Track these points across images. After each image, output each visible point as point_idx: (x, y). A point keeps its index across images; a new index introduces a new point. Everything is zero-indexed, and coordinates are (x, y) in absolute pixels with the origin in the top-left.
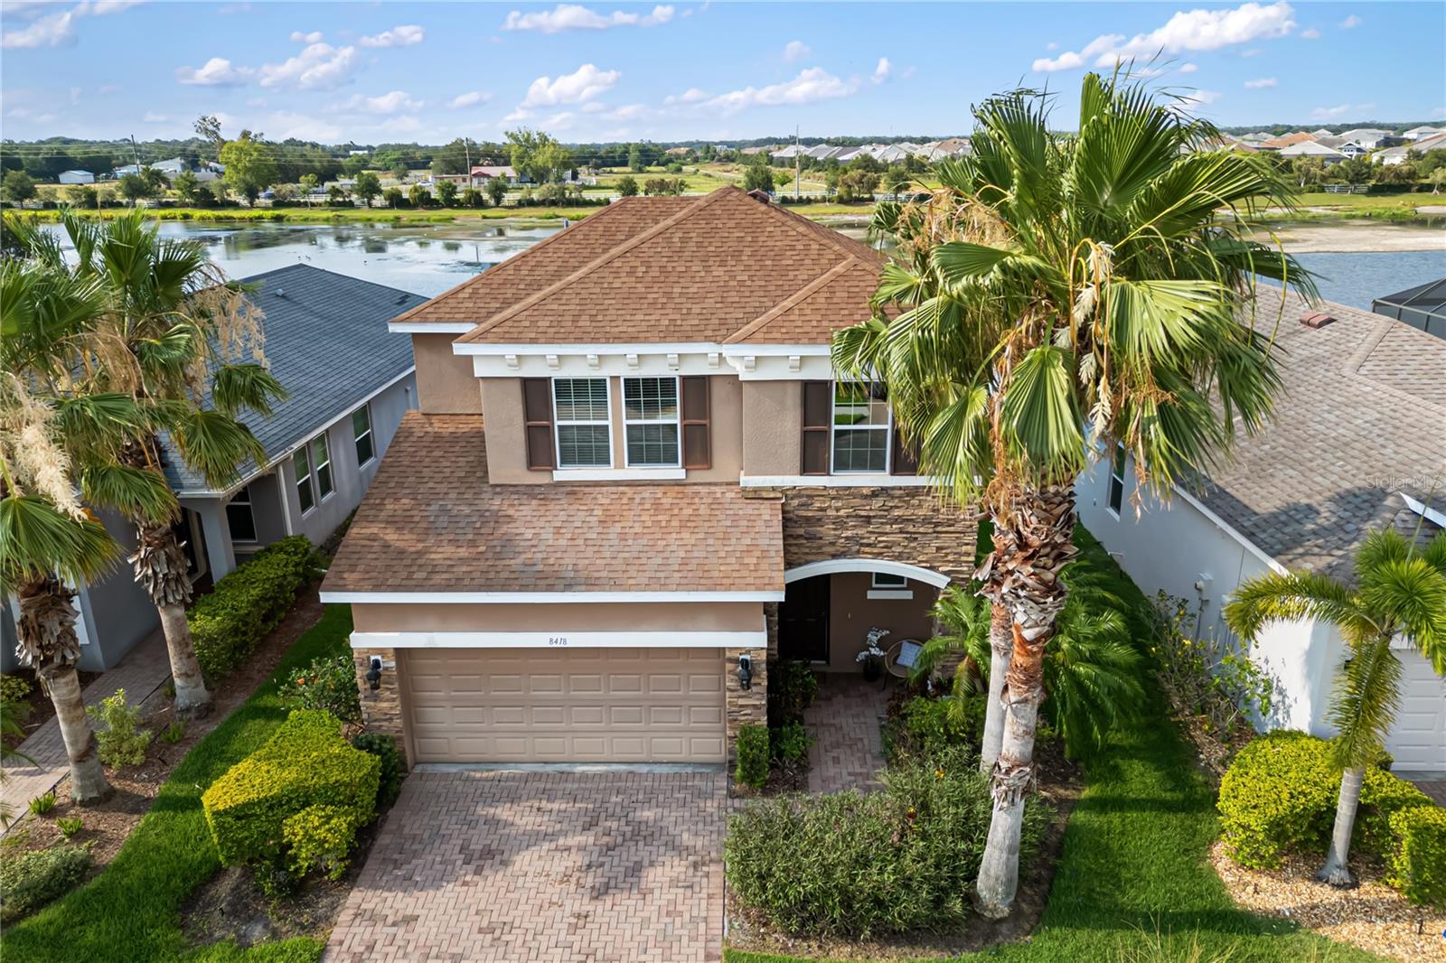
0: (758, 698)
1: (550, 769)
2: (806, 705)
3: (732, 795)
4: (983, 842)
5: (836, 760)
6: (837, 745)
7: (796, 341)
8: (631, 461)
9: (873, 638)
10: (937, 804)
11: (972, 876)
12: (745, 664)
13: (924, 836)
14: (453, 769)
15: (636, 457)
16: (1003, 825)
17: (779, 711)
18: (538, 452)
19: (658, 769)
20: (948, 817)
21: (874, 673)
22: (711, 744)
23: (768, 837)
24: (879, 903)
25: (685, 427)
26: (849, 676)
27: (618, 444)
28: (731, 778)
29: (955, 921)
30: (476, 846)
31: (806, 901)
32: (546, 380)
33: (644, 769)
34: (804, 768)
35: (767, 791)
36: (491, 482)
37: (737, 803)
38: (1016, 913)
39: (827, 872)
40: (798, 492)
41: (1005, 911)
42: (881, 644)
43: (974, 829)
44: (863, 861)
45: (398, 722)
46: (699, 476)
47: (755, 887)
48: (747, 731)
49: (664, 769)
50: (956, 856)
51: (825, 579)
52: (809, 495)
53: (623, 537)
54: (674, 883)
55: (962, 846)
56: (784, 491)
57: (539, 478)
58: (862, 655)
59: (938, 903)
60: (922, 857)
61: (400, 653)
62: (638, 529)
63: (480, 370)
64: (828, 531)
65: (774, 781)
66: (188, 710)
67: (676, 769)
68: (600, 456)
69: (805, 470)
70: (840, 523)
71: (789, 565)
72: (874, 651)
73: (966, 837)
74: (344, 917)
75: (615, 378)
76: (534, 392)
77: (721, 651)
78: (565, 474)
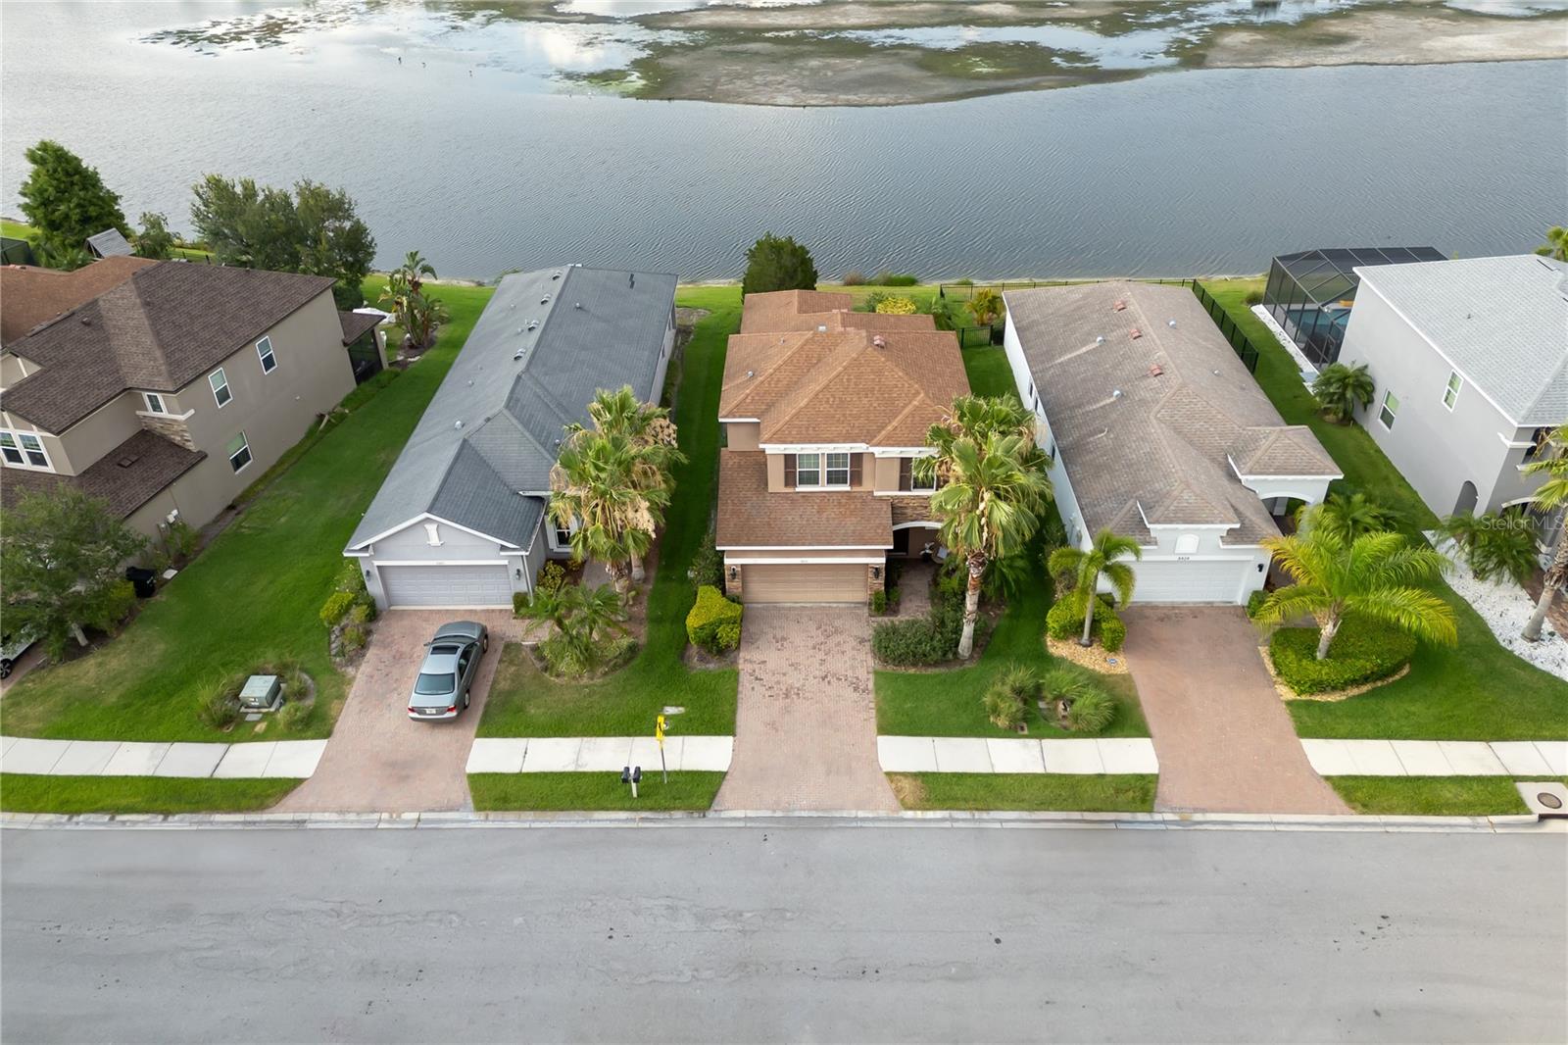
0: (881, 580)
1: (798, 605)
2: (899, 577)
3: (870, 616)
4: (961, 635)
5: (911, 600)
6: (911, 594)
7: (899, 445)
8: (828, 483)
9: (927, 546)
10: (948, 622)
11: (957, 645)
12: (876, 569)
13: (941, 633)
14: (760, 606)
15: (830, 481)
16: (968, 630)
17: (891, 583)
18: (790, 479)
19: (840, 605)
20: (950, 625)
21: (927, 559)
22: (861, 595)
23: (887, 634)
24: (925, 655)
25: (851, 472)
26: (917, 560)
27: (823, 477)
28: (870, 609)
29: (949, 661)
30: (779, 636)
31: (900, 655)
32: (795, 455)
33: (835, 605)
34: (898, 604)
35: (884, 615)
36: (770, 491)
37: (873, 619)
38: (971, 657)
39: (908, 646)
40: (898, 497)
41: (967, 655)
42: (930, 549)
43: (958, 630)
44: (920, 642)
45: (740, 590)
46: (856, 489)
47: (883, 650)
48: (877, 593)
49: (843, 605)
50: (952, 639)
51: (907, 529)
52: (903, 498)
53: (828, 520)
54: (853, 649)
55: (954, 636)
56: (892, 497)
57: (789, 490)
58: (923, 552)
59: (944, 655)
60: (940, 640)
61: (742, 565)
62: (833, 515)
63: (767, 452)
64: (909, 512)
65: (887, 609)
66: (639, 580)
67: (848, 605)
68: (816, 482)
69: (901, 489)
70: (915, 508)
71: (894, 524)
72: (928, 551)
73: (956, 633)
74: (741, 661)
75: (823, 454)
76: (790, 460)
77: (867, 564)
78: (801, 488)
